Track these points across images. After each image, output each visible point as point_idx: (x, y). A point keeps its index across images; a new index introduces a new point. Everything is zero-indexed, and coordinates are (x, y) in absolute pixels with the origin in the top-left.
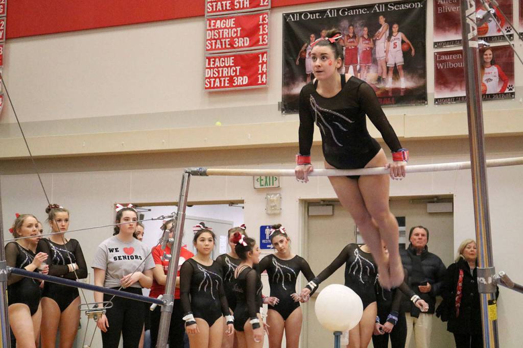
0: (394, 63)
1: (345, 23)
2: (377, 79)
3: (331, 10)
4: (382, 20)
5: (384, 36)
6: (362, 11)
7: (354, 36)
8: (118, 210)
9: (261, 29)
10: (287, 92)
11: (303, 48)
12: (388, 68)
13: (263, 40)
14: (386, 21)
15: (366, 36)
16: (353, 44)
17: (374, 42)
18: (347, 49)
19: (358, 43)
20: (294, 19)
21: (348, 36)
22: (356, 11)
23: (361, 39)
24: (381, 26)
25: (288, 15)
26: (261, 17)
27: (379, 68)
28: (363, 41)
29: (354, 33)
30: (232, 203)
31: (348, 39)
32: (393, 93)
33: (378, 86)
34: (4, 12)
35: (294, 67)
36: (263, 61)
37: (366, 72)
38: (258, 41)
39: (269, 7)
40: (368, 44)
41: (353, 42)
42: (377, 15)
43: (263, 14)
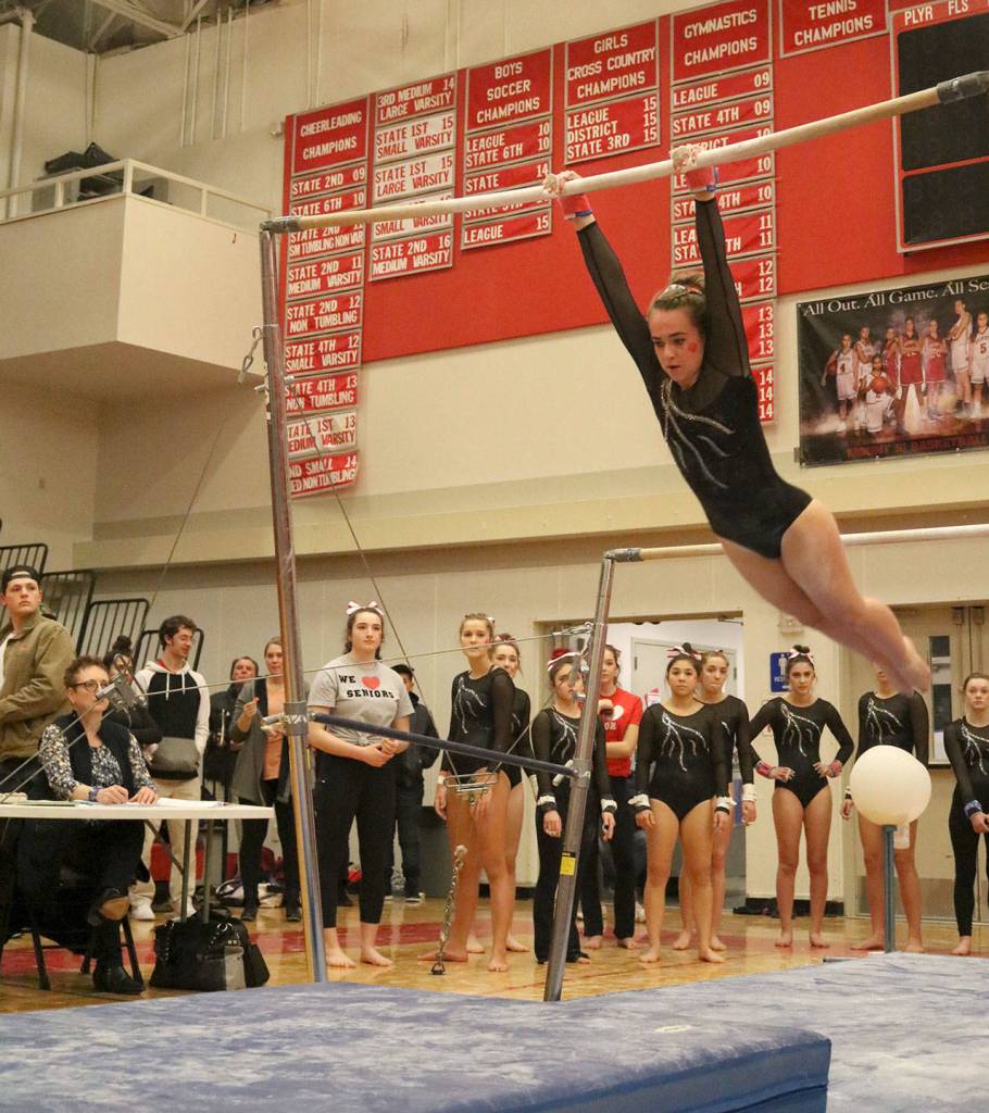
0: (982, 378)
1: (899, 316)
2: (954, 404)
3: (875, 295)
4: (960, 307)
5: (964, 333)
6: (926, 295)
7: (916, 336)
8: (350, 611)
9: (763, 331)
10: (808, 431)
11: (832, 358)
12: (973, 386)
13: (766, 348)
14: (966, 310)
15: (934, 335)
16: (912, 349)
17: (949, 344)
18: (904, 358)
19: (922, 347)
20: (815, 311)
21: (905, 336)
22: (917, 296)
23: (927, 341)
24: (958, 317)
25: (805, 306)
26: (762, 310)
27: (958, 386)
28: (929, 344)
29: (914, 331)
30: (723, 617)
31: (904, 342)
32: (982, 428)
33: (958, 417)
34: (358, 320)
35: (818, 389)
36: (767, 382)
37: (936, 394)
38: (759, 350)
39: (775, 294)
40: (937, 347)
41: (914, 345)
42: (951, 299)
43: (765, 306)
